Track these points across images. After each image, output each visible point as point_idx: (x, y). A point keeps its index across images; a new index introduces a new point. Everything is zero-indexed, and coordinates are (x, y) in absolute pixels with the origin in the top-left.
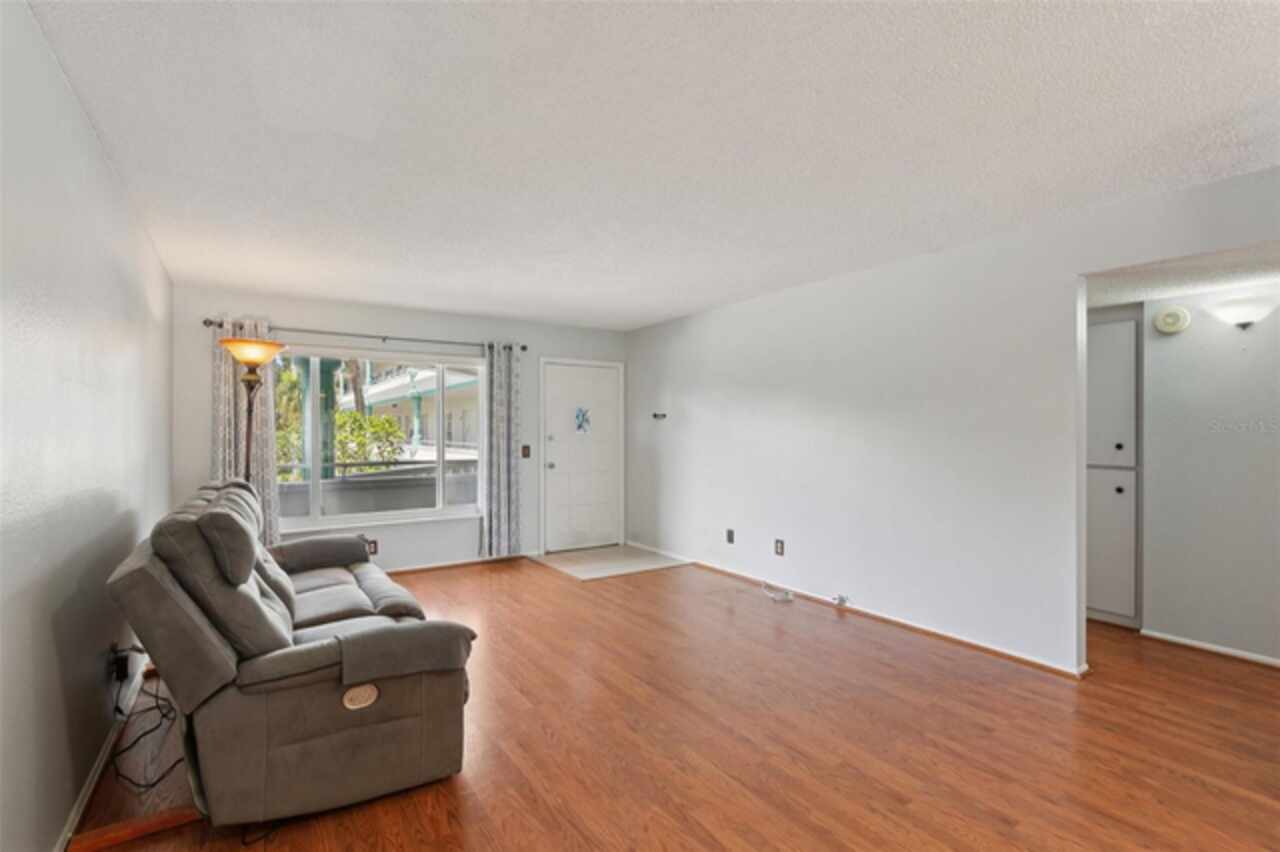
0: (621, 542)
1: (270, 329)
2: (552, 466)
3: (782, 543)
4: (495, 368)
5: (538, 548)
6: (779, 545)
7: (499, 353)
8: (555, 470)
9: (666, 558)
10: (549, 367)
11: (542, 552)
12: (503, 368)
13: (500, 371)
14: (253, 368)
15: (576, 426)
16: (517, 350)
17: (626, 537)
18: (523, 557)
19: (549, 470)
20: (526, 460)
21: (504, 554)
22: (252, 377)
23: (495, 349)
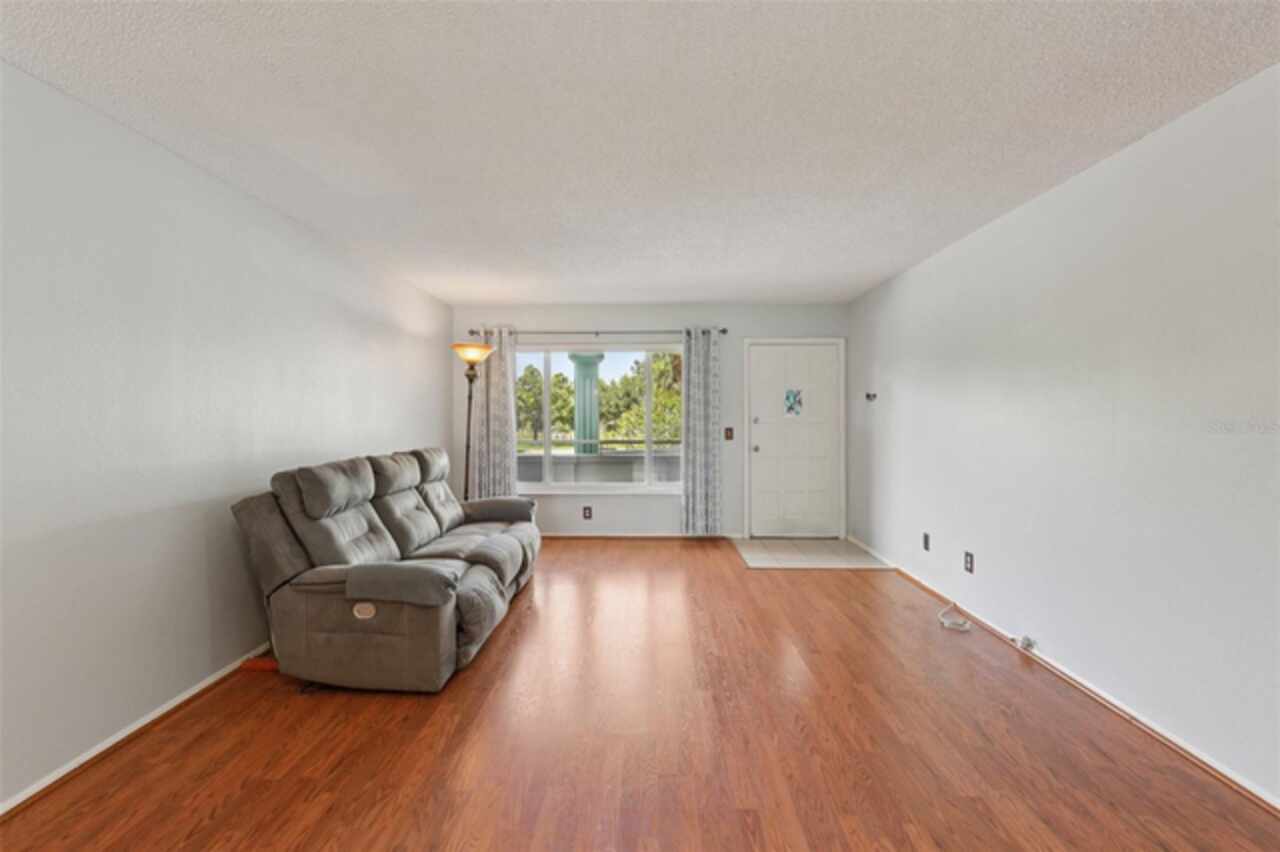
0: (842, 535)
1: (511, 333)
2: (756, 449)
3: (971, 556)
4: (693, 352)
5: (743, 532)
6: (969, 559)
7: (696, 338)
8: (759, 454)
9: (875, 559)
10: (752, 348)
11: (747, 536)
12: (702, 353)
13: (697, 355)
14: (472, 366)
15: (785, 409)
16: (714, 334)
17: (847, 532)
18: (723, 539)
19: (754, 454)
20: (729, 442)
21: (700, 533)
22: (471, 373)
23: (693, 336)
